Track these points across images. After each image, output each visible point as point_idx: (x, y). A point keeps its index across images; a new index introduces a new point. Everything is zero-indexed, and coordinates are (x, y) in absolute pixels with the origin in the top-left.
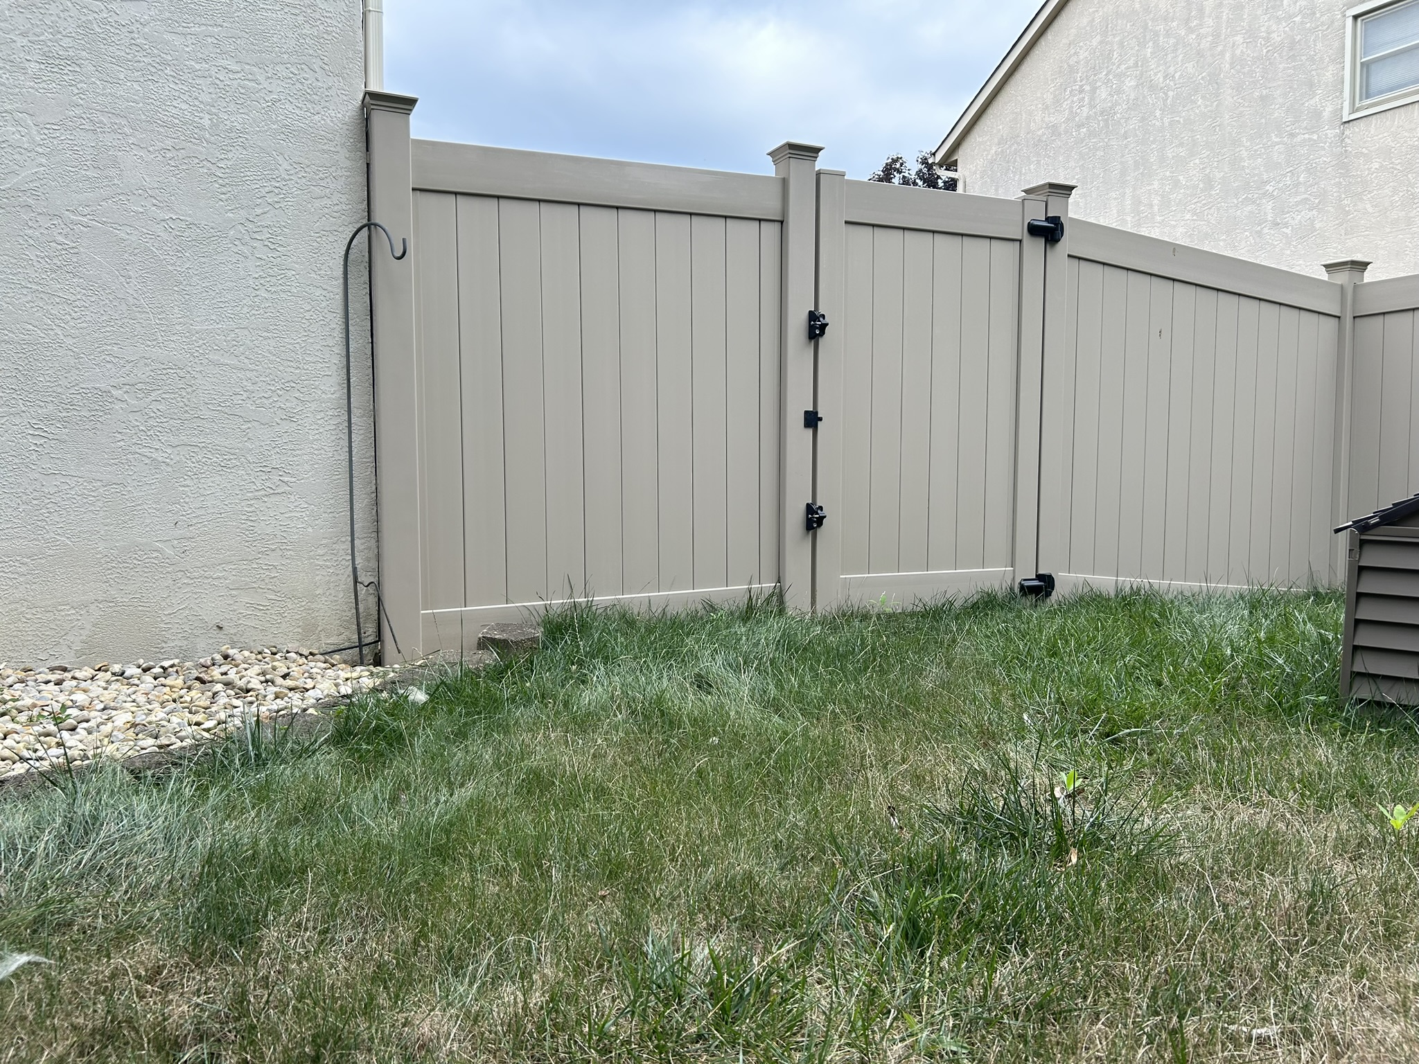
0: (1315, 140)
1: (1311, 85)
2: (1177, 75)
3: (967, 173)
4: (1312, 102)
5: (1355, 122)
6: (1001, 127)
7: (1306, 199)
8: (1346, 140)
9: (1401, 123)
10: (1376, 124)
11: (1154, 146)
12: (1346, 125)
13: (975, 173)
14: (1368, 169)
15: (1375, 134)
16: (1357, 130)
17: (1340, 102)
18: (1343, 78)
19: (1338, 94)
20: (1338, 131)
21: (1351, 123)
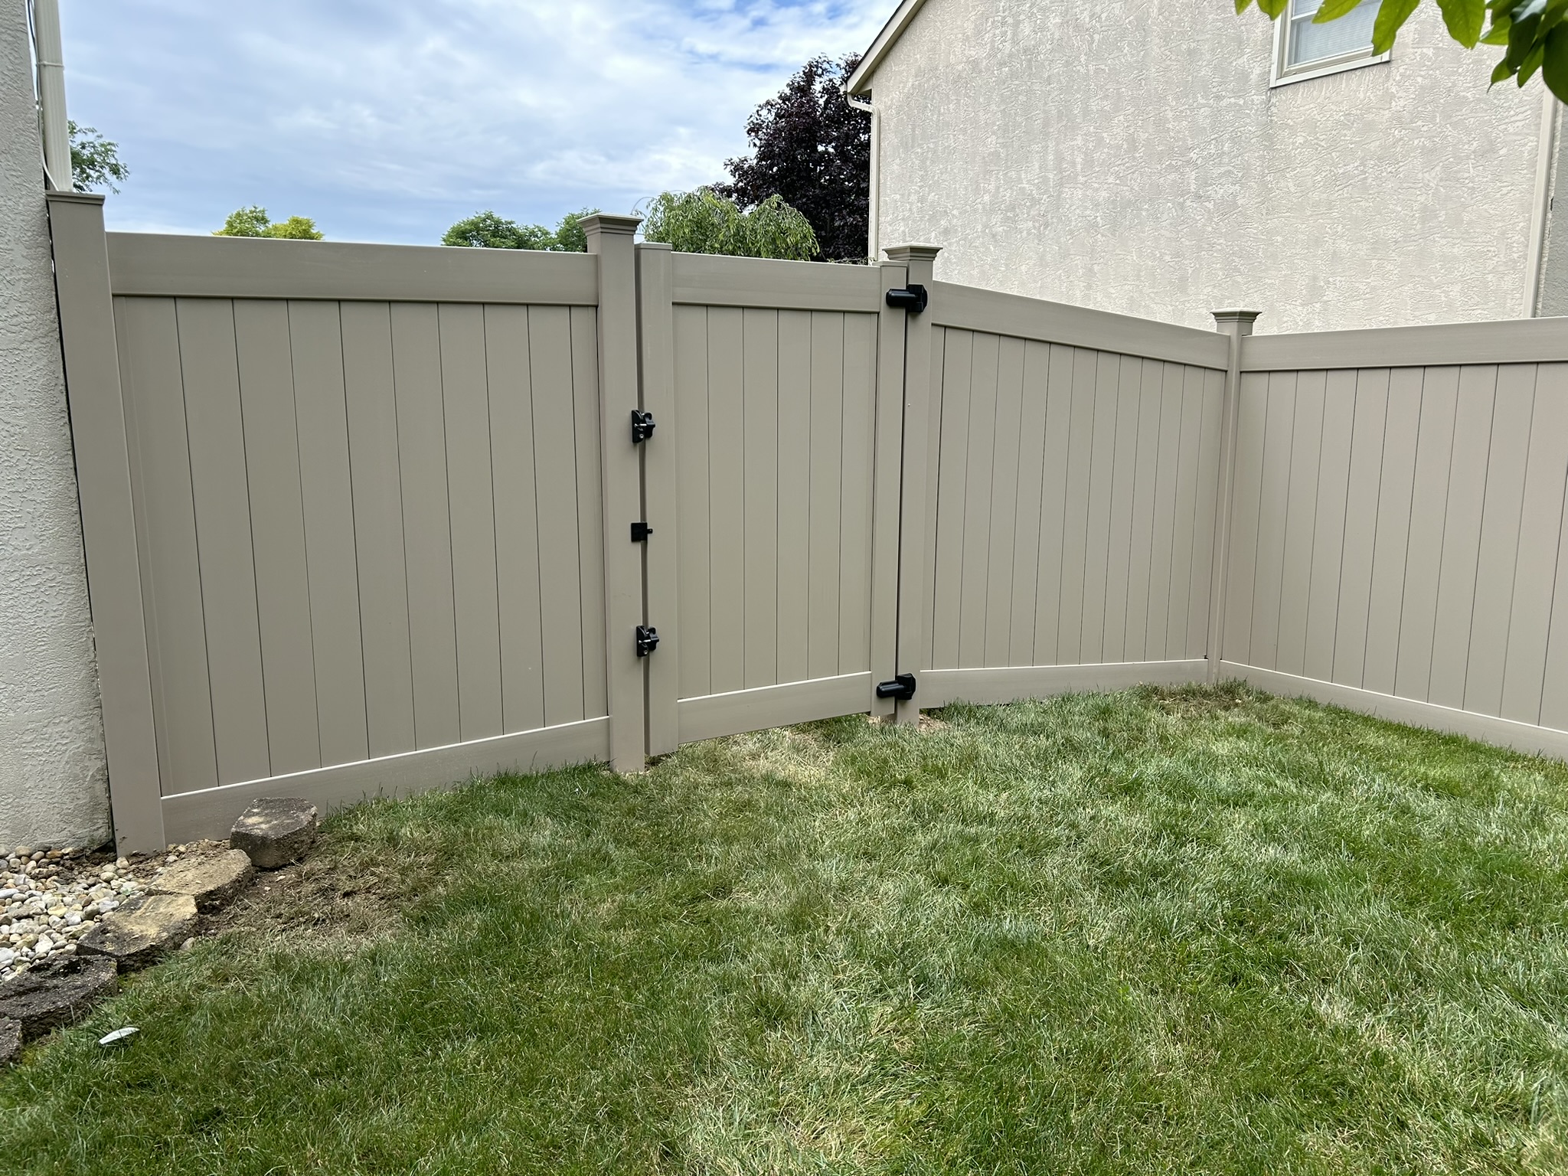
0: (1240, 106)
1: (1240, 42)
2: (1104, 16)
3: (882, 107)
4: (1240, 61)
5: (1282, 89)
6: (918, 56)
7: (1229, 172)
8: (1273, 108)
9: (1328, 95)
10: (1303, 93)
11: (1079, 96)
12: (1273, 91)
13: (890, 107)
14: (1293, 143)
15: (1301, 105)
16: (1284, 98)
17: (1268, 65)
18: (1272, 37)
19: (1266, 55)
20: (1264, 97)
21: (1278, 90)
